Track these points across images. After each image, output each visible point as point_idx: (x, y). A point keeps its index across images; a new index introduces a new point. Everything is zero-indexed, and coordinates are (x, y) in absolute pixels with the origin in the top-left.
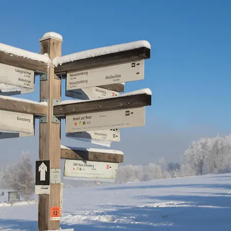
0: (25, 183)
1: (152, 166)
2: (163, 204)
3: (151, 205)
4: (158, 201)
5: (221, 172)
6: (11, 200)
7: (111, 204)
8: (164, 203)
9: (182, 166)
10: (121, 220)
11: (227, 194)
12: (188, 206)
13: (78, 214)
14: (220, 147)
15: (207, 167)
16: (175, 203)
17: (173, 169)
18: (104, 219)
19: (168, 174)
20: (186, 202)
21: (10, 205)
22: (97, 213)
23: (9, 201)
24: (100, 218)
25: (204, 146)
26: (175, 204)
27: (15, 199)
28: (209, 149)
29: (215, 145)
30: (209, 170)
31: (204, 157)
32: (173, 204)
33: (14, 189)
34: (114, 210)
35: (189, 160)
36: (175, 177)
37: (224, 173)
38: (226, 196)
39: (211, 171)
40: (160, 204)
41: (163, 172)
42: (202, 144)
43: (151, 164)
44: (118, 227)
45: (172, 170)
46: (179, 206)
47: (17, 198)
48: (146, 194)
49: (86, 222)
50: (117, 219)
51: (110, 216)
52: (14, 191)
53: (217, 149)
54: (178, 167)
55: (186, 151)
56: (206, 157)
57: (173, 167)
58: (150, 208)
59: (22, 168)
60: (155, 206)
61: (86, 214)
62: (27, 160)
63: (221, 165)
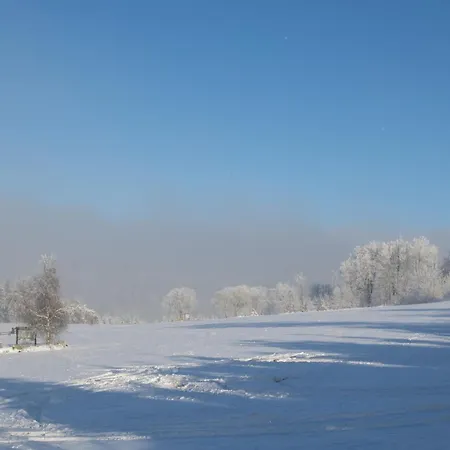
0: (45, 312)
1: (283, 288)
2: (285, 357)
3: (263, 357)
4: (279, 350)
5: (403, 301)
6: (20, 341)
7: (191, 353)
8: (287, 355)
9: (336, 291)
10: (197, 384)
11: (408, 341)
12: (330, 361)
13: (124, 372)
14: (403, 258)
15: (379, 292)
16: (308, 355)
17: (321, 295)
18: (166, 382)
19: (311, 304)
20: (328, 354)
21: (16, 351)
22: (160, 370)
23: (17, 345)
24: (159, 380)
25: (375, 255)
26: (308, 357)
27: (28, 340)
28: (385, 262)
29: (395, 255)
30: (383, 298)
31: (374, 275)
32: (303, 357)
33: (25, 322)
34: (194, 365)
35: (348, 280)
36: (323, 309)
37: (410, 303)
38: (404, 344)
39: (387, 301)
40: (281, 356)
41: (301, 299)
42: (371, 251)
43: (281, 285)
44: (182, 398)
45: (318, 296)
46: (314, 360)
47: (31, 339)
48: (262, 338)
49: (129, 386)
50: (190, 383)
51: (179, 377)
52: (25, 325)
53: (399, 262)
54: (328, 291)
55: (343, 264)
56: (379, 275)
57: (320, 292)
58: (260, 363)
59: (41, 285)
60: (270, 359)
61: (141, 371)
62: (50, 270)
63: (404, 290)
